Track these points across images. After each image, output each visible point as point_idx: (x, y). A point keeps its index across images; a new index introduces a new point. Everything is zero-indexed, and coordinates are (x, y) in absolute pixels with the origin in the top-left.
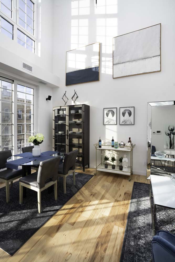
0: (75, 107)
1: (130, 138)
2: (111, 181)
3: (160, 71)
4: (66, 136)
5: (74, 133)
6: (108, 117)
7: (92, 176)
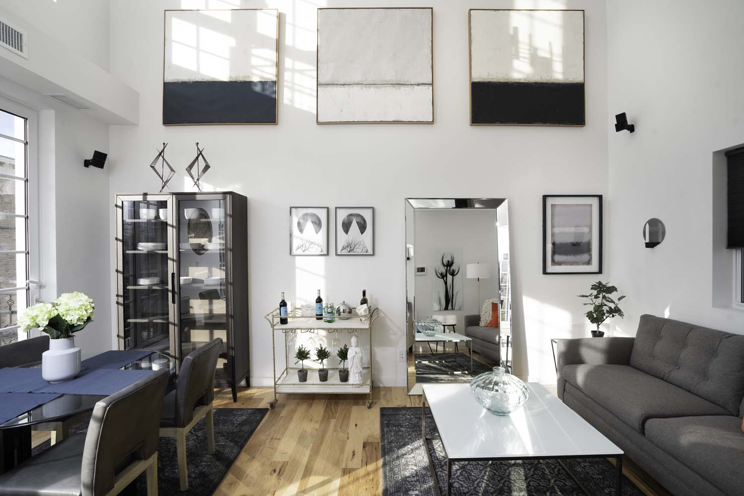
0: (198, 197)
1: (364, 293)
2: (320, 418)
3: (432, 122)
4: (170, 295)
5: (195, 281)
6: (304, 232)
7: (263, 411)
